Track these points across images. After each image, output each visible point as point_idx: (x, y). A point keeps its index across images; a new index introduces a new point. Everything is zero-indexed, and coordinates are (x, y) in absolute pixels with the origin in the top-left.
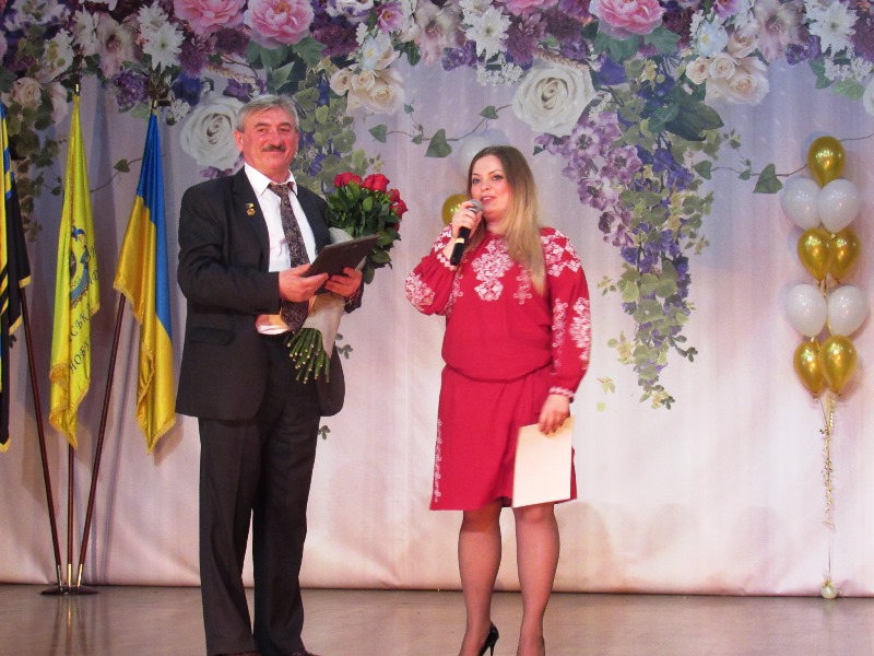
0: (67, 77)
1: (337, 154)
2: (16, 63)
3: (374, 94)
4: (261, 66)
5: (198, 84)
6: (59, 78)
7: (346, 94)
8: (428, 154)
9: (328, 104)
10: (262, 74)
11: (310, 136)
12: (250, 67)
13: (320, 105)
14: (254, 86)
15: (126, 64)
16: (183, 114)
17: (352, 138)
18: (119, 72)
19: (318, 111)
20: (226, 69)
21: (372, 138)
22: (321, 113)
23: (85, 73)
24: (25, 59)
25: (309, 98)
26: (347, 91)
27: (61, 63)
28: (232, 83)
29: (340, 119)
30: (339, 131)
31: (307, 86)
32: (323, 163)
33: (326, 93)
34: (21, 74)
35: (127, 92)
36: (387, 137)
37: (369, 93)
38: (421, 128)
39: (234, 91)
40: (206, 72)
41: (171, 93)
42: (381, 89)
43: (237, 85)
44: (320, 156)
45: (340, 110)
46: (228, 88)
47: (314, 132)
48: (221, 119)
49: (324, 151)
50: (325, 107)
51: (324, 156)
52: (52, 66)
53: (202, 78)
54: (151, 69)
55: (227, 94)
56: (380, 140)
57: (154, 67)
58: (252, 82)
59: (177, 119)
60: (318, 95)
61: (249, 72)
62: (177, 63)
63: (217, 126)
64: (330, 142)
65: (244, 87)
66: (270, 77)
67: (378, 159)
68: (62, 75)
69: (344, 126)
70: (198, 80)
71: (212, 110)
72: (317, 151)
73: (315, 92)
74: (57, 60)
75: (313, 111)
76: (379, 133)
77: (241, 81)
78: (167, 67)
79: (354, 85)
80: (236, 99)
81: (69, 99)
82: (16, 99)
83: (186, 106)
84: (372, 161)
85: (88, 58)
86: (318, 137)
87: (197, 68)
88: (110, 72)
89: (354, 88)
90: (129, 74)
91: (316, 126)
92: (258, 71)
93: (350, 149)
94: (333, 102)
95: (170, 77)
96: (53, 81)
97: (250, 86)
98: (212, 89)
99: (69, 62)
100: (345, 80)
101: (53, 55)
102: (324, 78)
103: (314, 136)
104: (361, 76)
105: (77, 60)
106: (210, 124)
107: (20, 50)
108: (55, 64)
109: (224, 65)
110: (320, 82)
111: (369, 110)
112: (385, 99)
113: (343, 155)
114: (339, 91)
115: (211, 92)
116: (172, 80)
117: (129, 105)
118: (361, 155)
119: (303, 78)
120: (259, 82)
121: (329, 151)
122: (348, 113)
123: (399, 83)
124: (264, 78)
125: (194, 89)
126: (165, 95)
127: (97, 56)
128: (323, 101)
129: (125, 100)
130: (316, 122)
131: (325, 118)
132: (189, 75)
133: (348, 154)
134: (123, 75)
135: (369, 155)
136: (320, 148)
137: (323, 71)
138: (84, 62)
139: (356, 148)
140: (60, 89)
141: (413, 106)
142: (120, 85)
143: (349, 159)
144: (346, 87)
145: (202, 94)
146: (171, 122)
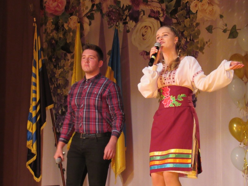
0: (89, 14)
1: (193, 41)
2: (70, 10)
3: (207, 11)
4: (163, 2)
5: (138, 13)
6: (86, 15)
7: (197, 12)
8: (229, 38)
9: (190, 18)
10: (164, 6)
11: (182, 33)
12: (159, 3)
13: (186, 18)
14: (161, 12)
15: (111, 6)
16: (133, 27)
17: (199, 33)
18: (108, 10)
19: (186, 20)
20: (150, 5)
21: (207, 32)
22: (187, 22)
23: (96, 12)
24: (73, 7)
25: (182, 15)
26: (197, 11)
27: (87, 8)
28: (152, 11)
29: (194, 24)
30: (194, 30)
31: (182, 10)
32: (188, 45)
33: (189, 12)
34: (71, 14)
35: (111, 19)
36: (213, 31)
37: (205, 10)
38: (226, 25)
39: (153, 15)
40: (142, 7)
41: (128, 18)
42: (210, 8)
43: (154, 12)
44: (187, 42)
45: (194, 20)
46: (150, 13)
47: (184, 31)
48: (147, 28)
49: (188, 40)
50: (188, 18)
51: (188, 42)
52: (83, 10)
53: (140, 10)
54: (120, 7)
55: (150, 16)
56: (210, 33)
57: (122, 7)
58: (160, 10)
59: (130, 30)
60: (186, 14)
61: (158, 5)
62: (130, 4)
63: (146, 32)
64: (190, 35)
65: (157, 13)
66: (167, 7)
67: (209, 41)
68: (87, 13)
69: (196, 27)
70: (138, 11)
71: (144, 24)
72: (185, 40)
73: (184, 12)
74: (85, 7)
75: (184, 21)
76: (210, 29)
77: (155, 10)
78: (126, 6)
79: (199, 7)
80: (153, 19)
81: (90, 24)
82: (70, 26)
83: (134, 23)
84: (207, 43)
85: (97, 5)
86: (186, 33)
87: (138, 5)
88: (105, 10)
89: (200, 9)
90: (112, 11)
91: (185, 28)
92: (162, 5)
93: (198, 37)
94: (191, 16)
95: (127, 11)
96: (84, 16)
97: (159, 12)
98: (144, 14)
99: (90, 7)
100: (196, 5)
101: (84, 5)
102: (188, 5)
103: (184, 33)
104: (202, 3)
105: (93, 6)
106: (143, 30)
107: (71, 3)
108: (84, 9)
109: (149, 3)
110: (186, 7)
111: (206, 19)
112: (212, 12)
113: (195, 41)
114: (194, 11)
115: (144, 16)
116: (128, 11)
117: (112, 25)
118: (202, 40)
119: (180, 6)
120: (162, 10)
121: (190, 40)
122: (197, 21)
123: (218, 5)
124: (164, 8)
125: (137, 15)
126: (126, 19)
127: (100, 3)
128: (187, 16)
129: (110, 23)
130: (185, 26)
131: (188, 24)
132: (135, 9)
133: (197, 40)
134: (109, 11)
135: (206, 40)
136: (186, 38)
137: (188, 2)
138: (95, 6)
139: (200, 37)
140: (86, 20)
141: (223, 15)
142: (108, 16)
143: (198, 42)
144: (197, 9)
145: (140, 17)
146: (128, 31)
